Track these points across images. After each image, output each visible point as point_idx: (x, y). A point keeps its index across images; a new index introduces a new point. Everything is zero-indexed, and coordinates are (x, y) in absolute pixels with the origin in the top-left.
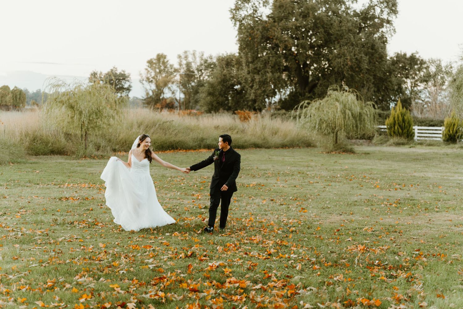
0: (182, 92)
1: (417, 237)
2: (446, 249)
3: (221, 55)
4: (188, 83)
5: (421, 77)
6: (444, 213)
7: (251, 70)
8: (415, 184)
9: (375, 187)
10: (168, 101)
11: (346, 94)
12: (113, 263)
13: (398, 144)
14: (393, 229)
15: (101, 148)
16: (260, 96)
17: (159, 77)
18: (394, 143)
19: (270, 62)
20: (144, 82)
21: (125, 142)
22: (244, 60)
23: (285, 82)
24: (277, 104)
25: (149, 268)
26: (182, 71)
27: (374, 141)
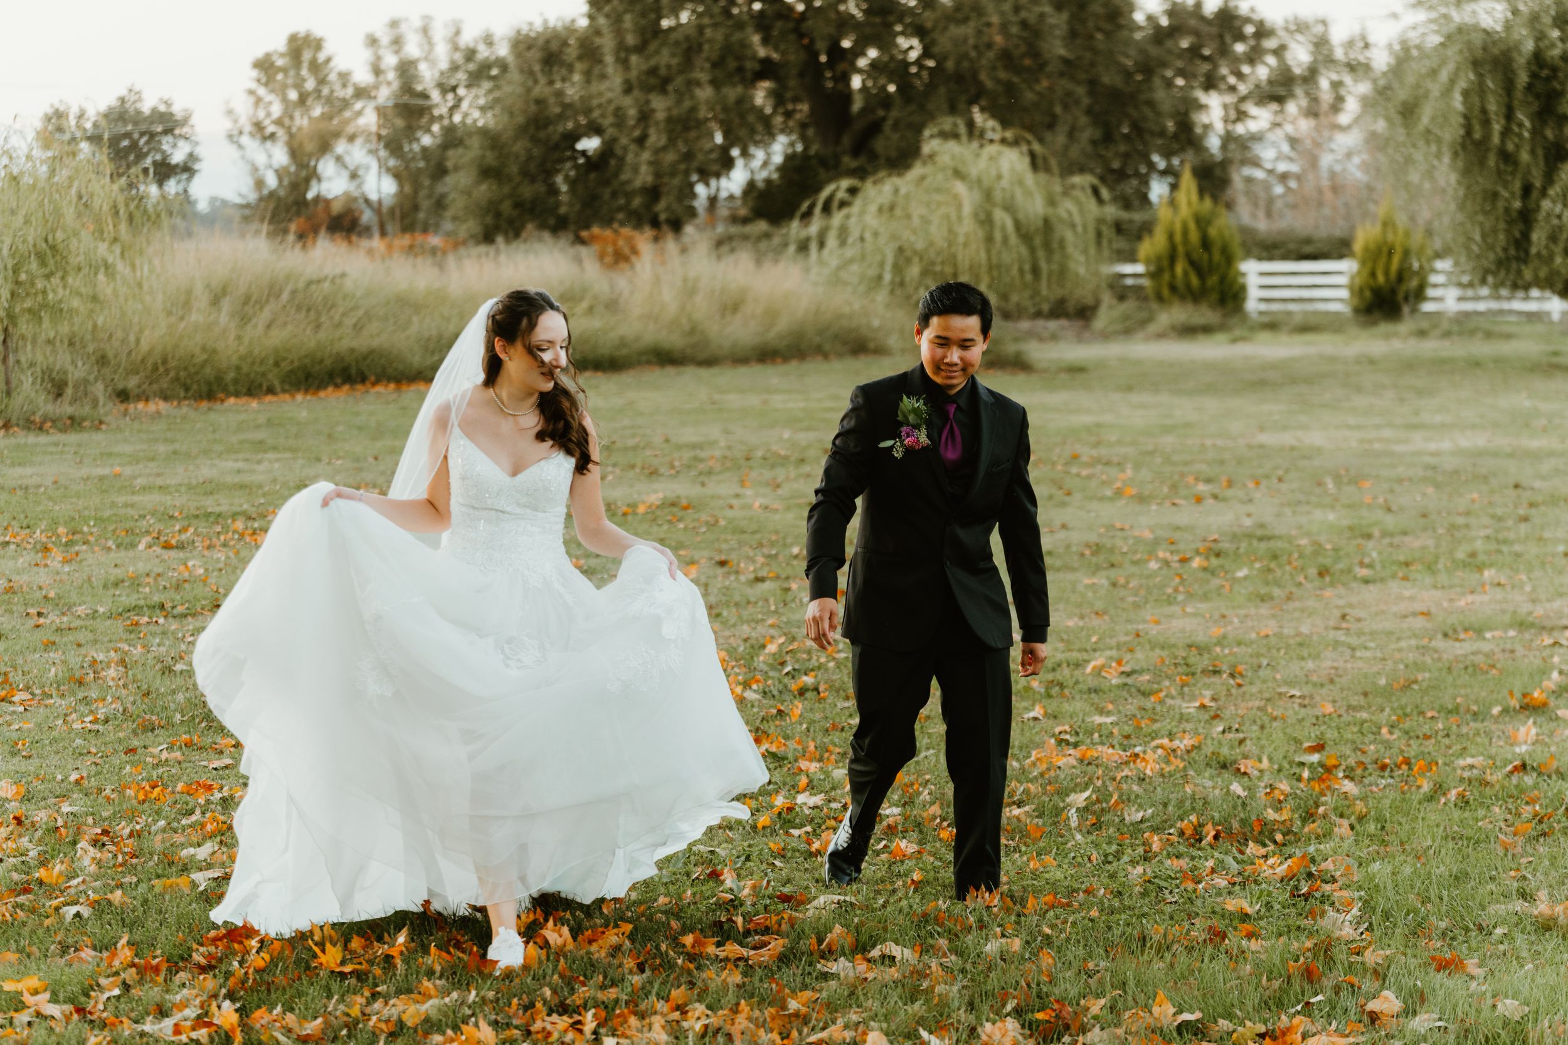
0: (388, 170)
1: (1307, 689)
2: (1427, 737)
3: (525, 29)
4: (408, 137)
5: (1257, 86)
6: (1394, 586)
7: (638, 78)
8: (1267, 477)
9: (1119, 493)
10: (336, 208)
11: (992, 149)
12: (41, 873)
13: (1188, 331)
14: (1205, 662)
15: (69, 391)
16: (673, 174)
17: (301, 121)
18: (1173, 328)
19: (706, 47)
20: (245, 140)
21: (165, 362)
22: (607, 43)
23: (766, 121)
24: (739, 203)
25: (194, 885)
26: (384, 95)
27: (1100, 321)
